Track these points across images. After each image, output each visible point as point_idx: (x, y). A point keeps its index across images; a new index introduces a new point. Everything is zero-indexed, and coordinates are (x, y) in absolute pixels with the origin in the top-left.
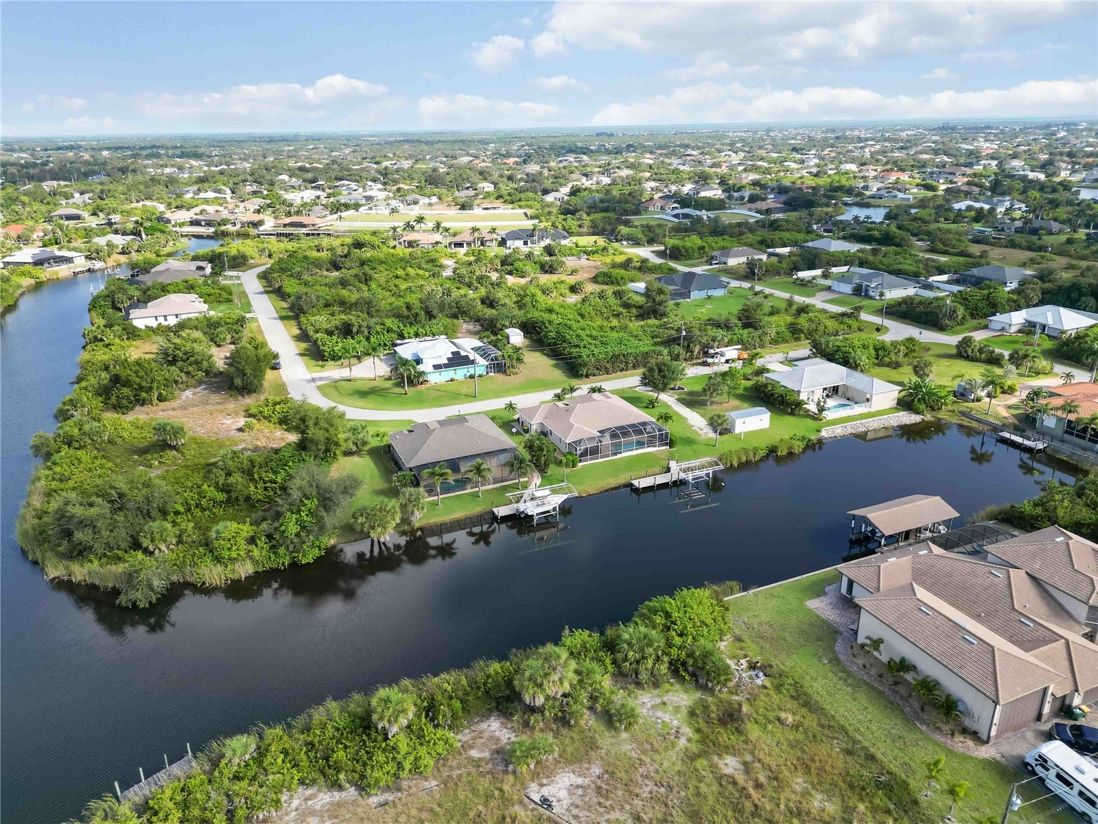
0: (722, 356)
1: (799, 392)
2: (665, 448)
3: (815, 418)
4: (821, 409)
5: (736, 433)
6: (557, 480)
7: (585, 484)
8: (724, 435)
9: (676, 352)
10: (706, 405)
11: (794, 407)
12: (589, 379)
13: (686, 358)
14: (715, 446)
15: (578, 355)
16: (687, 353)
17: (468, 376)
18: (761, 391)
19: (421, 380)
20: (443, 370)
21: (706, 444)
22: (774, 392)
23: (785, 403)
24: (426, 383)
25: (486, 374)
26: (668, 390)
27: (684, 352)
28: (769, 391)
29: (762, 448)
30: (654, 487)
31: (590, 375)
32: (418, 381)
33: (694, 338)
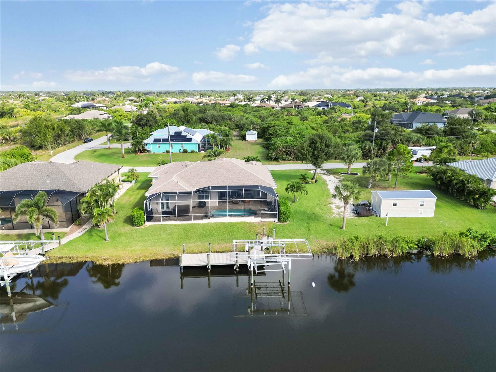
0: (413, 154)
1: (489, 181)
2: (272, 220)
5: (381, 217)
6: (101, 237)
7: (128, 249)
8: (364, 218)
9: (367, 148)
10: (367, 187)
11: (477, 196)
12: (277, 162)
13: (378, 155)
14: (342, 228)
15: (274, 142)
16: (379, 150)
17: (182, 151)
18: (438, 177)
19: (141, 148)
20: (161, 143)
21: (331, 224)
22: (453, 178)
23: (466, 191)
24: (146, 152)
25: (198, 151)
26: (340, 174)
27: (376, 149)
28: (447, 178)
29: (409, 241)
30: (208, 269)
31: (279, 158)
32: (139, 149)
33: (387, 136)
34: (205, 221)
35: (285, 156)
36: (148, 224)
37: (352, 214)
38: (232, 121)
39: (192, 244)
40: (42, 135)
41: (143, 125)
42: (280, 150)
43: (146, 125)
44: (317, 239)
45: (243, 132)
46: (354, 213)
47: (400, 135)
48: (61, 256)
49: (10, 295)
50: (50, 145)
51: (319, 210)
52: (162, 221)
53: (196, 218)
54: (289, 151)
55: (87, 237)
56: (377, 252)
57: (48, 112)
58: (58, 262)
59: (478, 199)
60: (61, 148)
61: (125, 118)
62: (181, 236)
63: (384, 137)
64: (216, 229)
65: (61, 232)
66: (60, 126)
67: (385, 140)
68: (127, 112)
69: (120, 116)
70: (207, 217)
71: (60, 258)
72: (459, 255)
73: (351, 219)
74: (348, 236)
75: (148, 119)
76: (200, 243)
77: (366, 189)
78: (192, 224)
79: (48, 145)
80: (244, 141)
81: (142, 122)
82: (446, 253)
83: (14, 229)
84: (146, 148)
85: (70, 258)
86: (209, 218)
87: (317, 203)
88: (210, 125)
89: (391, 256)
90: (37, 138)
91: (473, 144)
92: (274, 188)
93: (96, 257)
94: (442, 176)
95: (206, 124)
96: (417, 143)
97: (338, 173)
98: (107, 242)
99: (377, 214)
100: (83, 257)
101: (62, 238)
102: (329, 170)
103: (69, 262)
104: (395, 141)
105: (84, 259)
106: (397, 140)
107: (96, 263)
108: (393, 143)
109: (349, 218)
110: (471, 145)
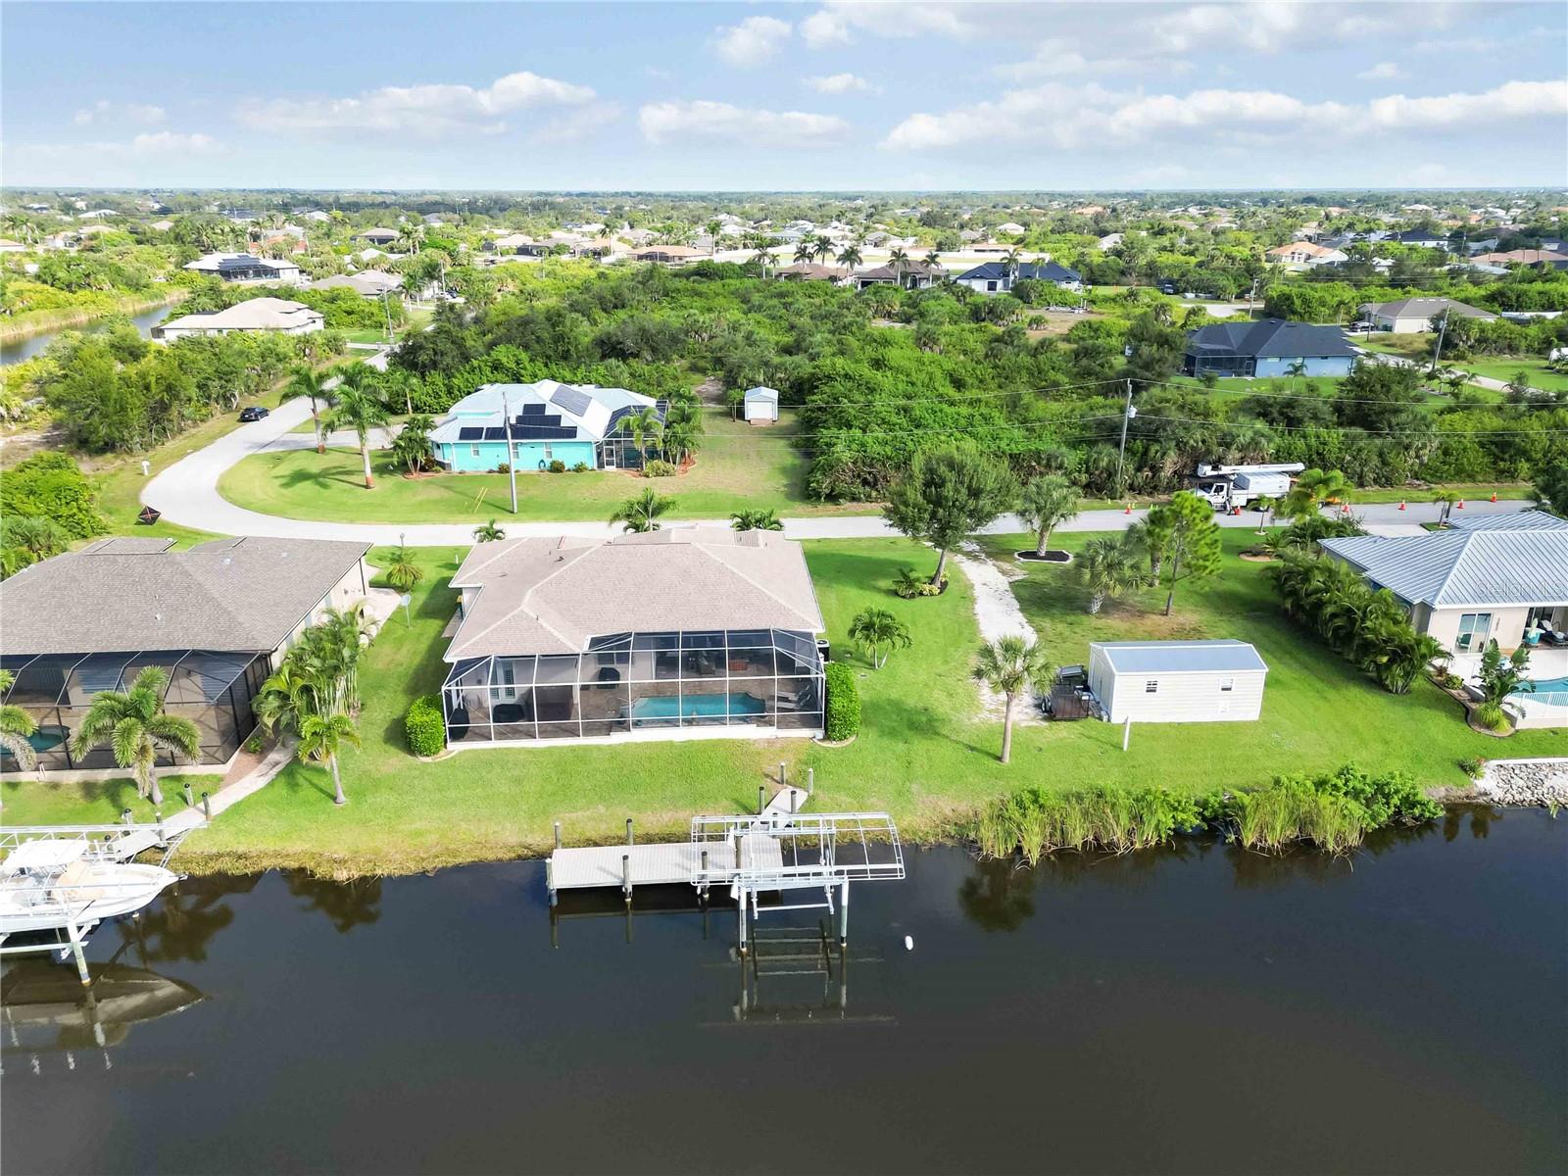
0: (1237, 486)
1: (1427, 609)
2: (806, 733)
3: (1464, 711)
4: (1500, 685)
5: (1113, 721)
6: (321, 790)
7: (401, 827)
8: (1063, 724)
9: (1103, 464)
10: (1086, 611)
11: (1385, 659)
12: (835, 507)
13: (1136, 484)
14: (1000, 759)
15: (827, 444)
16: (1139, 469)
17: (548, 464)
18: (1287, 588)
19: (422, 459)
20: (482, 441)
21: (972, 744)
22: (1326, 596)
23: (1357, 641)
24: (439, 468)
25: (595, 467)
26: (1016, 555)
27: (1131, 467)
28: (1311, 594)
29: (1179, 802)
30: (624, 895)
31: (841, 495)
32: (415, 461)
33: (1165, 430)
34: (617, 738)
35: (859, 489)
36: (456, 747)
37: (1033, 712)
38: (703, 340)
39: (580, 813)
40: (111, 409)
41: (424, 366)
42: (843, 471)
43: (434, 365)
44: (929, 792)
45: (734, 394)
46: (1038, 706)
47: (1202, 426)
48: (215, 850)
49: (86, 981)
50: (137, 439)
51: (943, 697)
52: (496, 739)
53: (590, 730)
54: (870, 473)
55: (282, 789)
56: (1091, 838)
57: (114, 291)
58: (208, 873)
59: (1388, 666)
60: (170, 445)
61: (363, 318)
62: (549, 788)
63: (1156, 431)
64: (647, 765)
65: (207, 776)
66: (165, 379)
67: (1157, 441)
68: (370, 297)
69: (349, 313)
70: (622, 725)
71: (211, 858)
72: (1310, 842)
73: (1029, 727)
74: (1017, 783)
75: (441, 346)
76: (602, 809)
77: (1084, 618)
78: (578, 746)
79: (132, 438)
80: (739, 422)
81: (423, 357)
82: (1273, 839)
83: (71, 768)
84: (438, 456)
85: (240, 857)
86: (629, 730)
87: (938, 671)
88: (633, 362)
89: (1127, 849)
90: (96, 418)
91: (1418, 449)
92: (814, 632)
93: (313, 856)
94: (1298, 586)
95: (621, 363)
96: (1250, 453)
97: (1010, 553)
98: (342, 808)
99: (1103, 713)
100: (277, 854)
101: (212, 794)
102: (987, 540)
103: (237, 872)
104: (1186, 444)
105: (280, 860)
106: (1192, 442)
107: (312, 875)
108: (1180, 449)
109: (1023, 725)
110: (1412, 453)
